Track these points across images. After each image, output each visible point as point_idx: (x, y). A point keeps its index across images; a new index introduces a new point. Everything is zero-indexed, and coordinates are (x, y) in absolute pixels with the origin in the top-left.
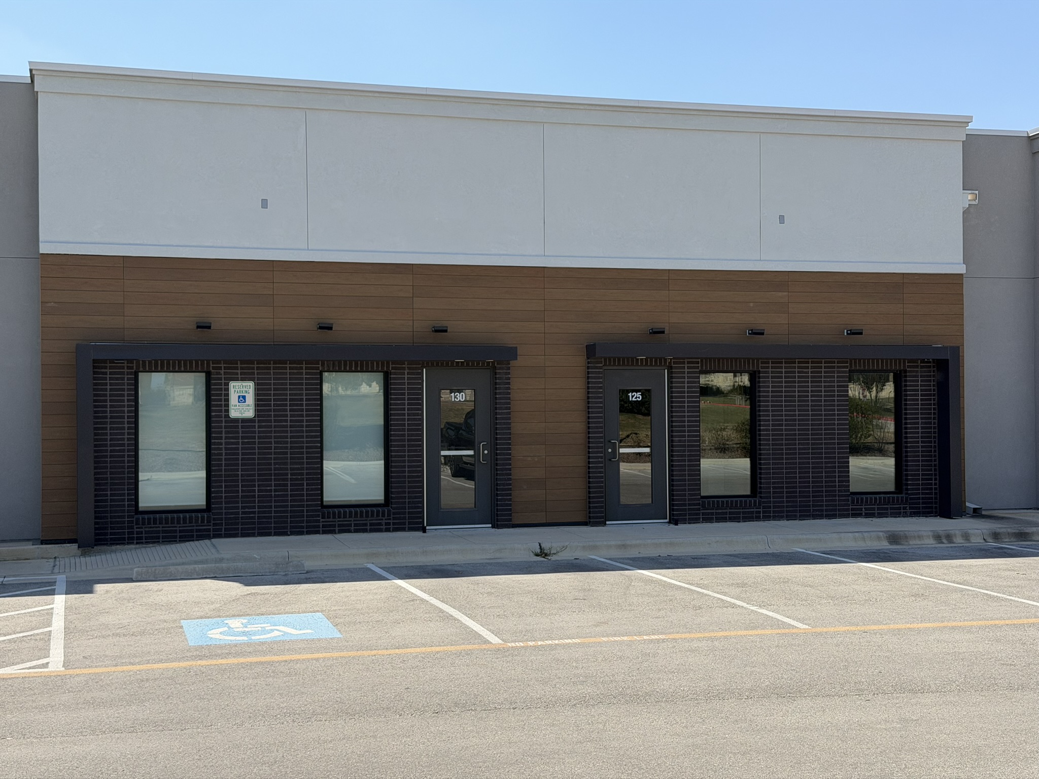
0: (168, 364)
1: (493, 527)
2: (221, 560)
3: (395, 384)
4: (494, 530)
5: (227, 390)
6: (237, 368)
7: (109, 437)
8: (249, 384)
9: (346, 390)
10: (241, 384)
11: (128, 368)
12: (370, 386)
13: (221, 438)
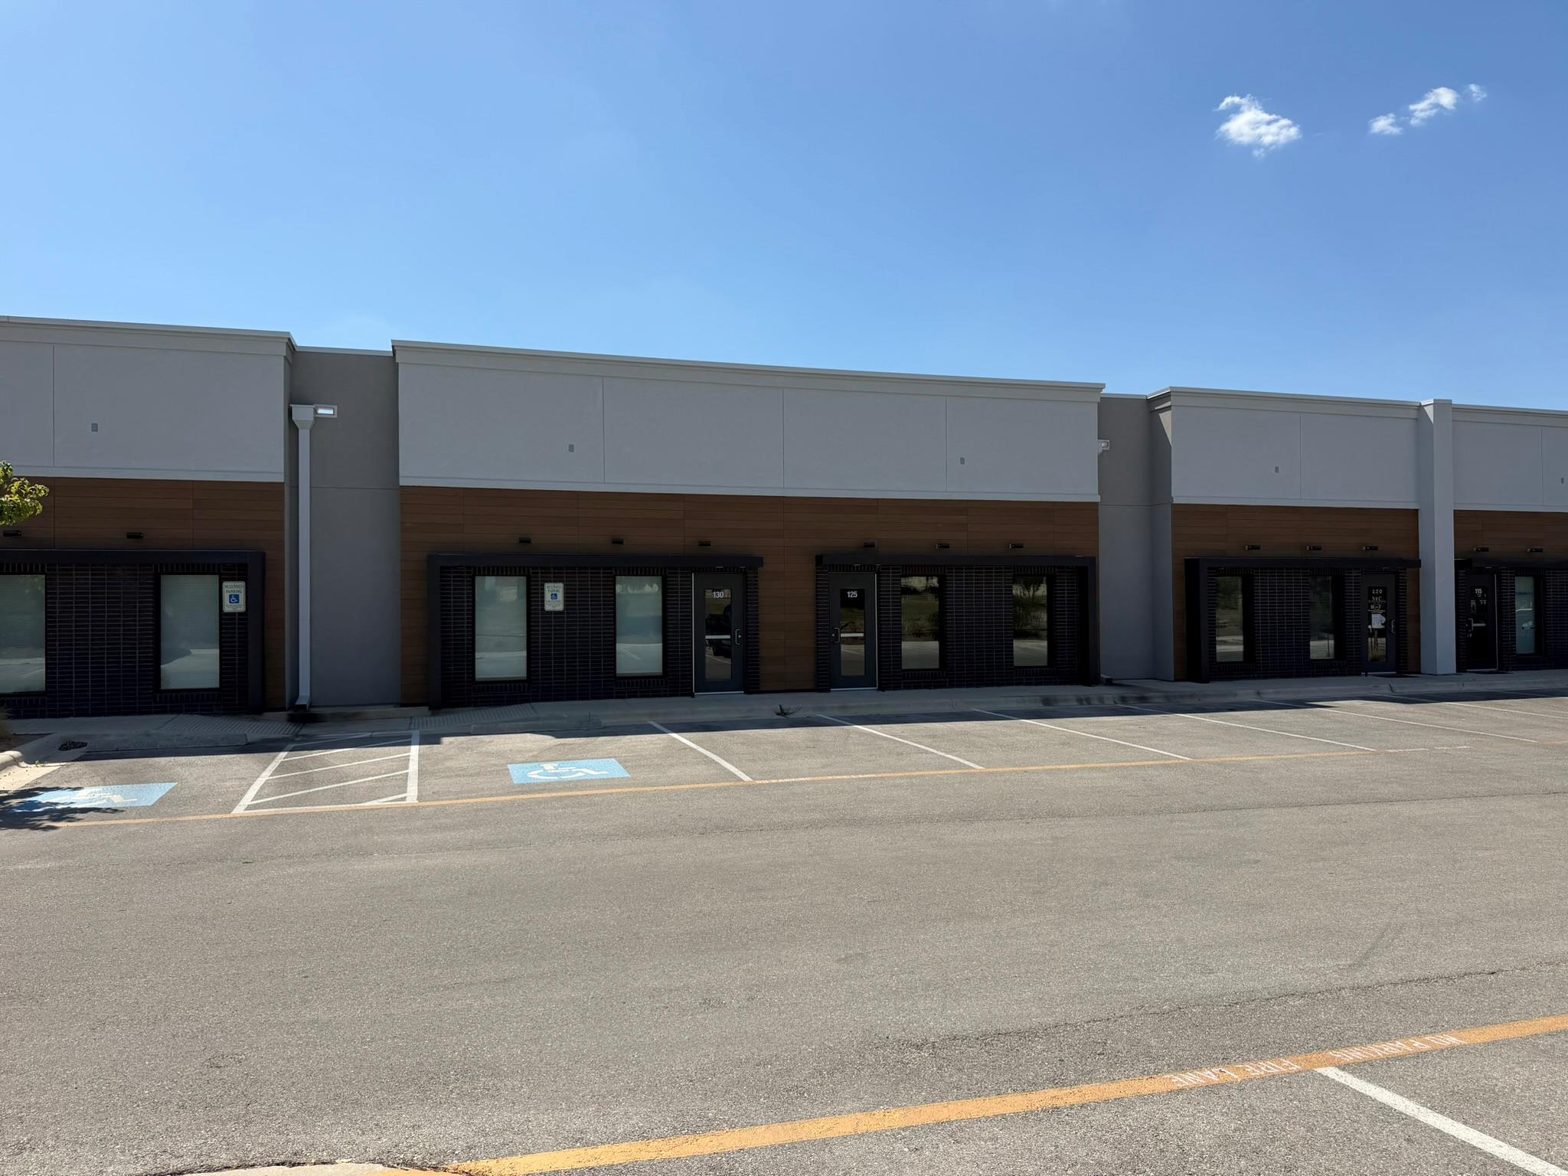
0: (498, 569)
1: (745, 693)
2: (538, 719)
3: (671, 585)
4: (746, 695)
5: (543, 589)
6: (550, 573)
7: (452, 626)
8: (559, 585)
9: (634, 589)
10: (553, 585)
11: (468, 573)
12: (652, 587)
13: (538, 626)
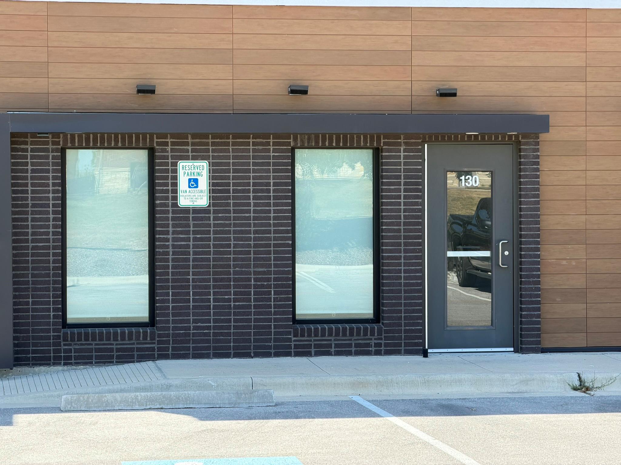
0: (102, 138)
1: (516, 351)
2: (168, 387)
3: (388, 164)
4: (517, 355)
5: (175, 171)
6: (187, 144)
7: (30, 231)
8: (202, 164)
9: (322, 172)
10: (191, 164)
11: (54, 143)
12: (353, 168)
13: (167, 233)
